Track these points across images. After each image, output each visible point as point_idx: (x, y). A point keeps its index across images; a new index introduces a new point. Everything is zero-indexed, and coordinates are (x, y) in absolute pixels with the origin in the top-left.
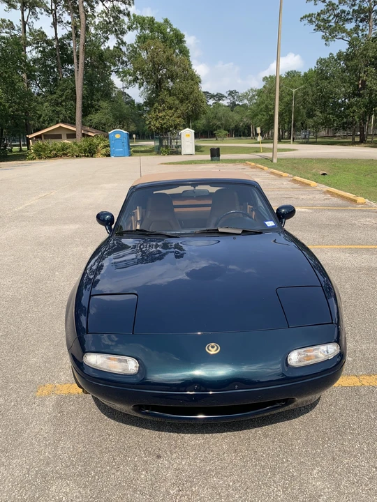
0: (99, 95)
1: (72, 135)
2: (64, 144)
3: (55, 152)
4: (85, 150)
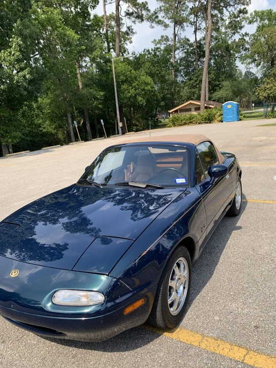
0: (223, 77)
1: (198, 108)
2: (191, 115)
3: (184, 121)
4: (206, 119)
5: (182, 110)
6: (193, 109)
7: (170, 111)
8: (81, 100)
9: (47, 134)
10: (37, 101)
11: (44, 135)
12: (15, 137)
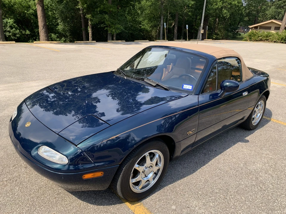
1: (277, 28)
2: (269, 33)
3: (261, 38)
4: (282, 39)
5: (261, 27)
6: (273, 28)
7: (250, 27)
8: (175, 6)
9: (144, 30)
10: (140, 3)
11: (142, 30)
12: (118, 29)
